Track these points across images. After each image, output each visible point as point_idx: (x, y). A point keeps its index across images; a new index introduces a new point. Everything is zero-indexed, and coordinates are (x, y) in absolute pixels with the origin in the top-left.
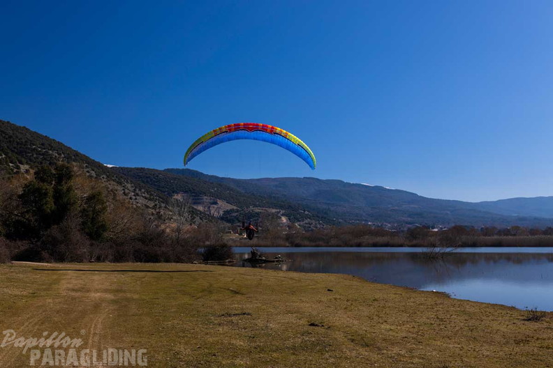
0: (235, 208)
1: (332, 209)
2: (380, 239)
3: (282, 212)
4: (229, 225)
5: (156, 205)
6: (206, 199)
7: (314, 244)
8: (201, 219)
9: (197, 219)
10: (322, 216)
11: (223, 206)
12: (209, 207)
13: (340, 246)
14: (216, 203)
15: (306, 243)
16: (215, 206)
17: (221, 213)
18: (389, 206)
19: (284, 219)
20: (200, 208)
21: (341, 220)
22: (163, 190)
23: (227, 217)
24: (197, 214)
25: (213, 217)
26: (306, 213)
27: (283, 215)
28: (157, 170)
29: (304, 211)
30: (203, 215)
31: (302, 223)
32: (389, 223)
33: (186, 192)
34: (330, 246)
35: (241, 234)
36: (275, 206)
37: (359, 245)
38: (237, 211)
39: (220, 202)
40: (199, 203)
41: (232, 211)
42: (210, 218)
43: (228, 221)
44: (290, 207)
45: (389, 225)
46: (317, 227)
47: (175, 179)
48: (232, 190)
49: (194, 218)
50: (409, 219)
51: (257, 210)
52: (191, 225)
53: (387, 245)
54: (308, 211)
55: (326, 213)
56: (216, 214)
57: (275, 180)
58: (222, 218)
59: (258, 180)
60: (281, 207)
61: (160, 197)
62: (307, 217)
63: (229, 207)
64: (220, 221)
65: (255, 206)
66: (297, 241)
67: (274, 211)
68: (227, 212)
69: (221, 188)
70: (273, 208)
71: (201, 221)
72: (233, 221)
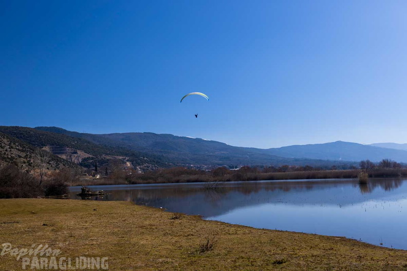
0: (91, 156)
1: (165, 155)
2: (192, 177)
3: (127, 158)
4: (85, 169)
5: (27, 155)
6: (68, 150)
7: (146, 182)
8: (64, 165)
9: (61, 166)
10: (158, 161)
11: (82, 155)
12: (71, 156)
13: (164, 183)
14: (76, 153)
15: (140, 181)
16: (76, 155)
17: (80, 160)
18: (207, 152)
19: (129, 164)
20: (64, 157)
21: (171, 164)
22: (34, 143)
23: (84, 163)
24: (61, 162)
25: (74, 163)
26: (145, 159)
27: (128, 161)
28: (29, 128)
29: (144, 157)
30: (66, 162)
31: (142, 166)
32: (205, 165)
33: (53, 145)
34: (157, 183)
35: (94, 176)
36: (122, 154)
37: (178, 182)
38: (92, 158)
39: (79, 152)
40: (63, 153)
41: (88, 158)
42: (71, 164)
43: (86, 166)
44: (133, 155)
45: (206, 167)
46: (153, 170)
47: (43, 135)
48: (89, 143)
49: (59, 164)
50: (220, 162)
51: (108, 157)
52: (55, 170)
53: (196, 181)
54: (147, 158)
55: (160, 159)
56: (76, 161)
57: (123, 134)
58: (81, 164)
59: (109, 135)
60: (126, 155)
61: (31, 149)
62: (146, 162)
63: (87, 155)
64: (79, 167)
65: (107, 154)
66: (133, 180)
67: (121, 158)
68: (84, 160)
69: (80, 141)
70: (120, 156)
71: (63, 167)
72: (89, 166)
